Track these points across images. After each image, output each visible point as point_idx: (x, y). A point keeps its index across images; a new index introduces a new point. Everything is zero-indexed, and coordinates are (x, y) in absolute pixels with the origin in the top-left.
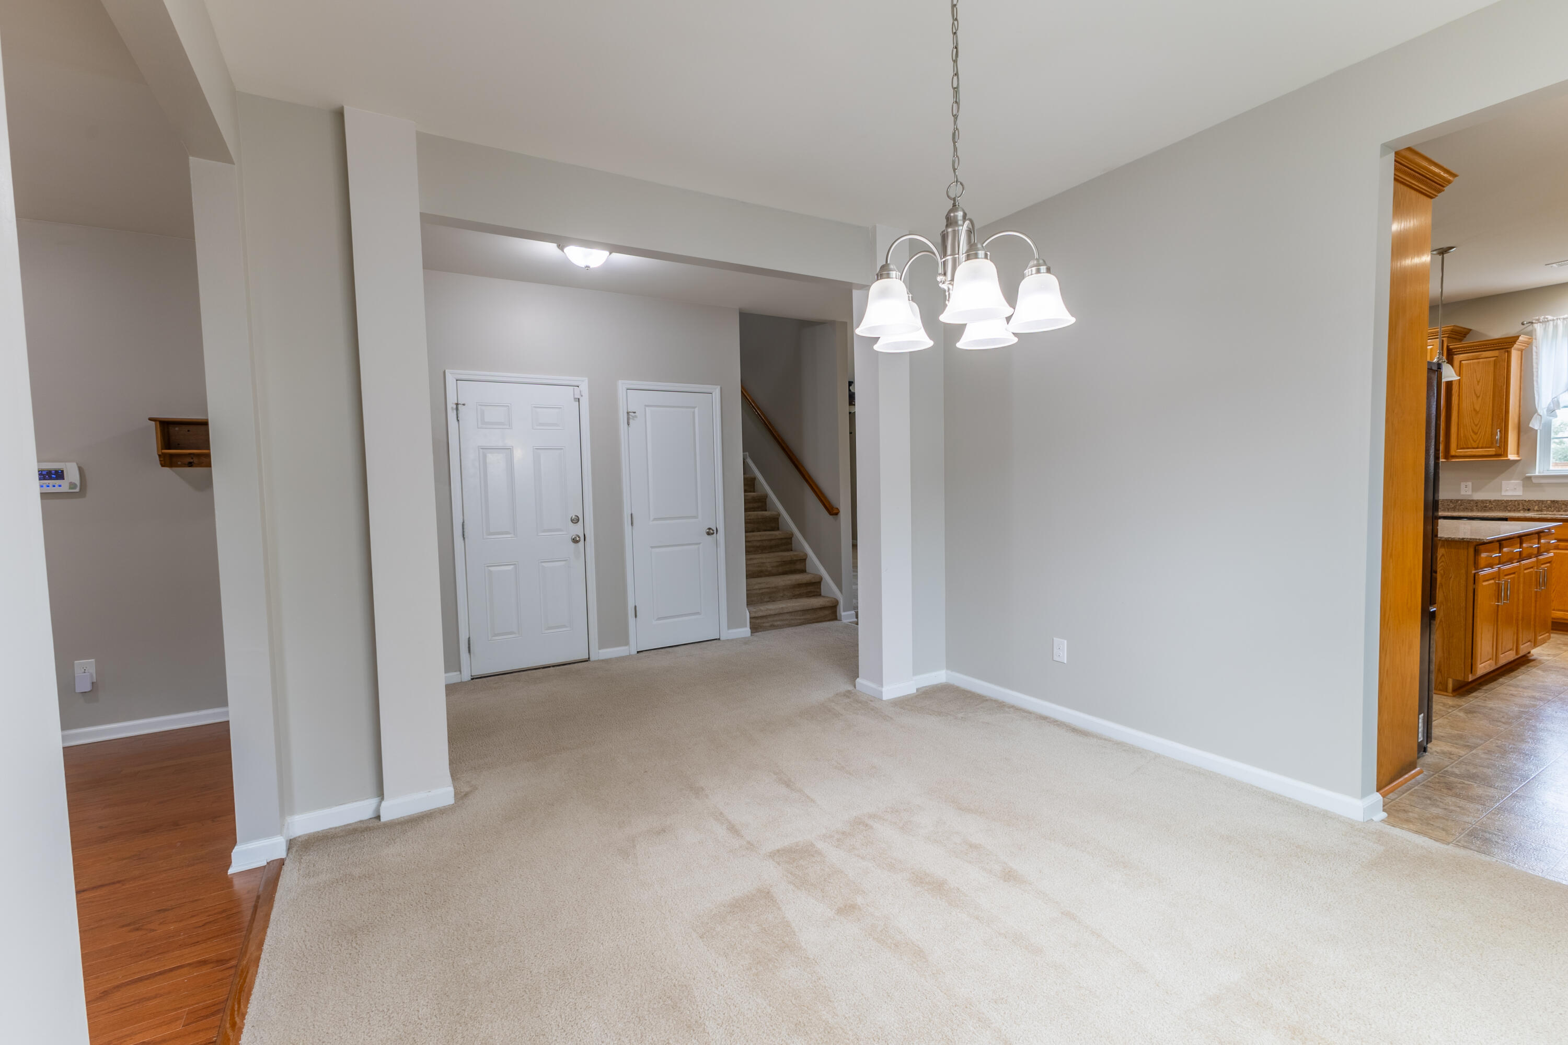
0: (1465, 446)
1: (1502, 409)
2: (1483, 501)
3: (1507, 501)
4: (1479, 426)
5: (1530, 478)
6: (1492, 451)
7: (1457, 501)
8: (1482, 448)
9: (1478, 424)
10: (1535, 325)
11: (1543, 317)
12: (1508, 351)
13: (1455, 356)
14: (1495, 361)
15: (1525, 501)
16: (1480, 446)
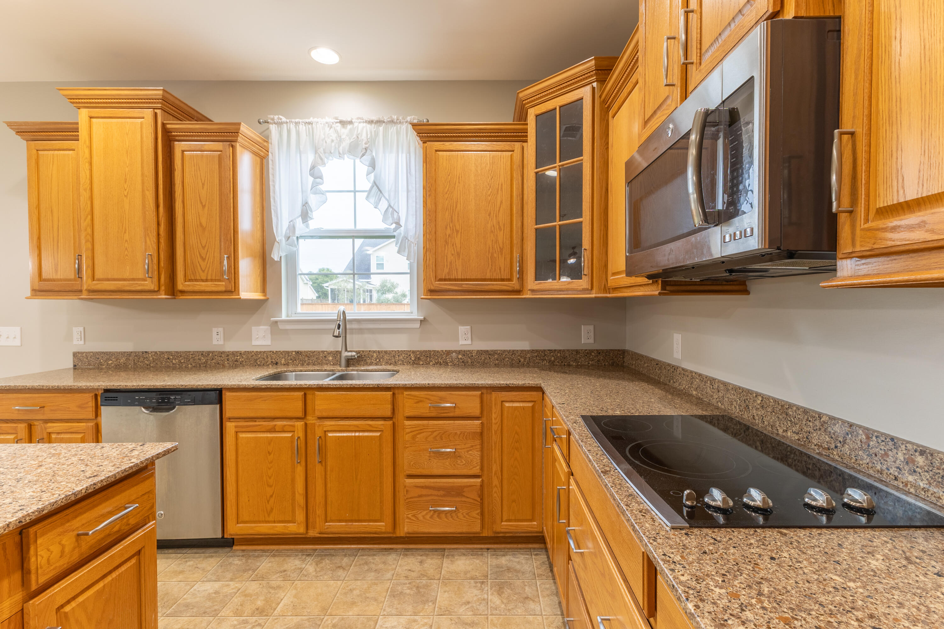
0: (193, 278)
1: (230, 227)
2: (234, 354)
3: (257, 353)
4: (206, 249)
5: (276, 322)
6: (221, 286)
7: (209, 353)
8: (212, 280)
9: (205, 246)
10: (271, 126)
11: (277, 116)
12: (232, 146)
13: (176, 143)
14: (219, 155)
15: (273, 352)
16: (209, 278)
